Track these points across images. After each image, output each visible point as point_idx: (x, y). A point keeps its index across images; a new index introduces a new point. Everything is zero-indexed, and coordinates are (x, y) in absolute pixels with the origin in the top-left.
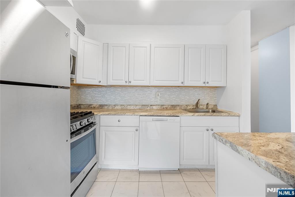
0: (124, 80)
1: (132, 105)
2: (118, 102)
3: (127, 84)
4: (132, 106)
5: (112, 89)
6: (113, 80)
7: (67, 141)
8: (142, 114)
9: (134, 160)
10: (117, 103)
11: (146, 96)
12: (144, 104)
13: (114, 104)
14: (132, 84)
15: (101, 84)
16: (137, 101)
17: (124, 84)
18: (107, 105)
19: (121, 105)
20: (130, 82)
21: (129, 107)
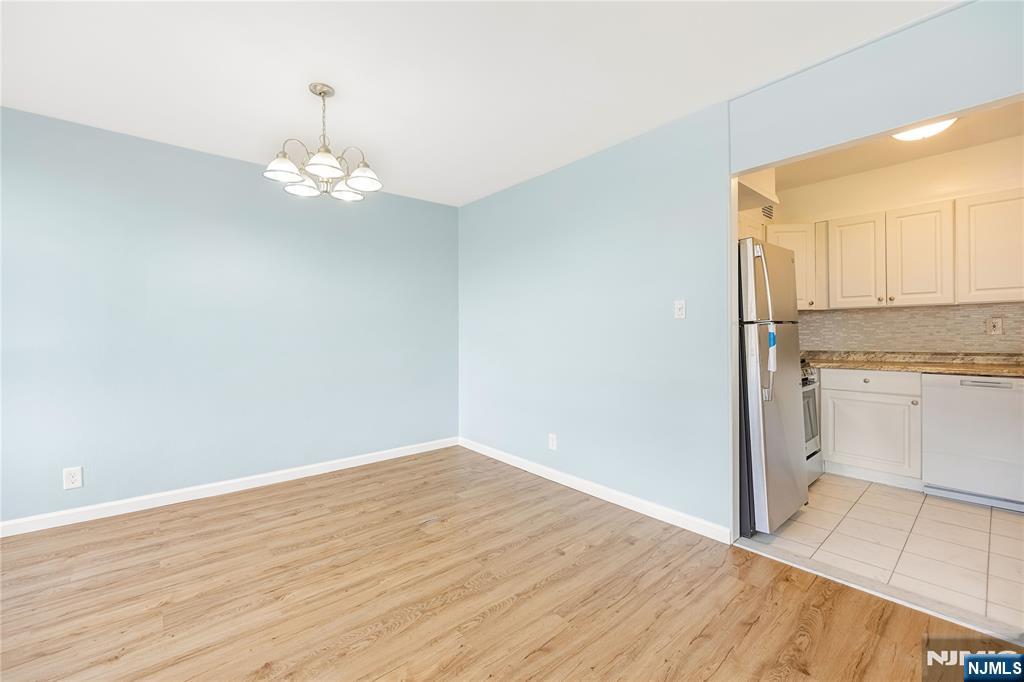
0: (873, 294)
1: (899, 353)
2: (856, 346)
3: (883, 304)
4: (902, 356)
5: (839, 317)
6: (843, 297)
8: (928, 369)
9: (909, 466)
10: (852, 346)
11: (949, 330)
12: (938, 350)
13: (846, 350)
14: (895, 303)
15: (813, 308)
16: (915, 343)
17: (874, 304)
18: (825, 352)
19: (866, 353)
20: (890, 299)
21: (889, 358)
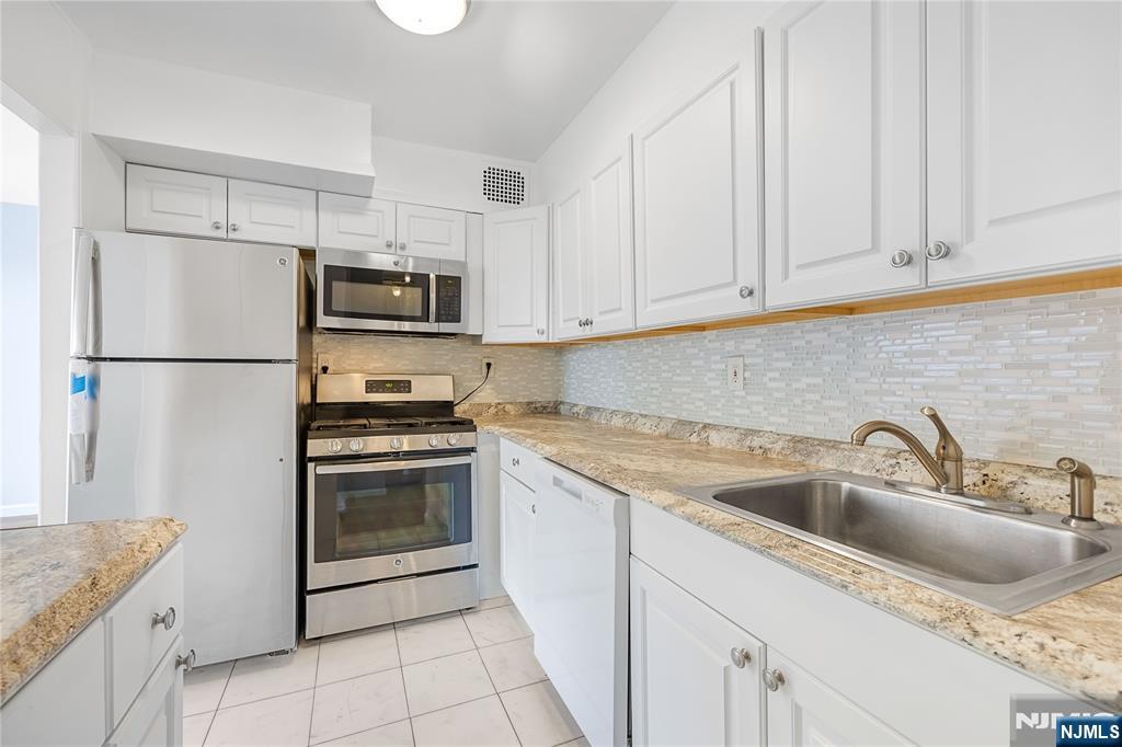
7: (281, 460)
